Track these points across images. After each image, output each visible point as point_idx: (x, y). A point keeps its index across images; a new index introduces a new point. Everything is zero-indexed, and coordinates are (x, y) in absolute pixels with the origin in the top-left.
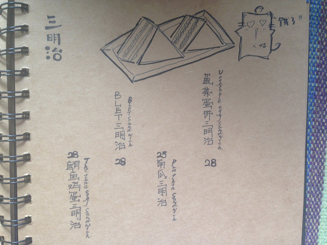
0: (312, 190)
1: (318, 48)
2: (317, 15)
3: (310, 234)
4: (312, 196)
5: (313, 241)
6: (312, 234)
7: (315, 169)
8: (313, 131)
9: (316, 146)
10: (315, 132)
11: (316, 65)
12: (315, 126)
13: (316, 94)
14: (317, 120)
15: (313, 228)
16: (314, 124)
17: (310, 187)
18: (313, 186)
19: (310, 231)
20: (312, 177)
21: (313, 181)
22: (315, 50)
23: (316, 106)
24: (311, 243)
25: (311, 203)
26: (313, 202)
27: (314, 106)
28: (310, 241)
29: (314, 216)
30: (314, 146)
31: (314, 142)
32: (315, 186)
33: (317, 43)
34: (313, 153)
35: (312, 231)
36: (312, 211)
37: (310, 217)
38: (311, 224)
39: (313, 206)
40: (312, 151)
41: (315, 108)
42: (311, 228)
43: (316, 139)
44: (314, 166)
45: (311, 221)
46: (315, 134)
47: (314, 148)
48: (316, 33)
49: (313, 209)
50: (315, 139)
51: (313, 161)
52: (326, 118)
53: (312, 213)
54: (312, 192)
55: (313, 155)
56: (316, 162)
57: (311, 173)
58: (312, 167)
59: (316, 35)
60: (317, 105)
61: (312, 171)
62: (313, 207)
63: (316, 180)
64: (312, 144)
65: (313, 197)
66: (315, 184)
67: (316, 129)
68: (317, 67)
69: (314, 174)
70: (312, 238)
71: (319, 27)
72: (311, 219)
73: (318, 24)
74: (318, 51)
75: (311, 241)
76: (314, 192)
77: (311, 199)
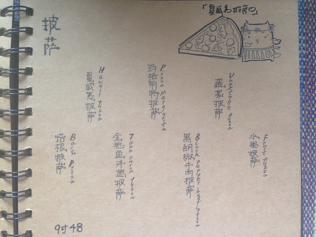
0: (306, 177)
1: (303, 40)
2: (301, 9)
3: (306, 222)
4: (305, 184)
5: (310, 229)
6: (308, 222)
7: (308, 157)
8: (303, 120)
9: (307, 134)
10: (305, 121)
11: (302, 55)
12: (305, 115)
13: (304, 84)
14: (306, 109)
15: (308, 215)
16: (303, 112)
17: (304, 175)
18: (306, 173)
19: (306, 219)
20: (305, 165)
21: (306, 169)
22: (301, 42)
23: (304, 95)
24: (308, 231)
25: (305, 191)
26: (307, 190)
27: (303, 95)
28: (306, 229)
29: (309, 204)
30: (305, 134)
31: (305, 130)
32: (308, 174)
33: (302, 35)
34: (305, 141)
35: (308, 219)
36: (307, 199)
37: (305, 205)
38: (306, 212)
39: (307, 193)
40: (303, 140)
41: (304, 98)
42: (306, 216)
43: (307, 127)
44: (306, 154)
45: (306, 209)
46: (305, 122)
47: (305, 137)
48: (301, 26)
49: (308, 196)
50: (305, 127)
51: (305, 149)
52: (315, 106)
53: (307, 201)
54: (306, 179)
55: (305, 143)
56: (308, 150)
57: (304, 161)
58: (305, 155)
59: (301, 27)
60: (306, 94)
61: (304, 159)
62: (307, 195)
63: (309, 168)
64: (303, 133)
65: (307, 185)
66: (308, 172)
67: (306, 117)
68: (303, 57)
69: (306, 162)
70: (308, 226)
71: (303, 20)
72: (306, 207)
73: (302, 17)
74: (303, 42)
75: (308, 229)
76: (308, 180)
77: (305, 186)
